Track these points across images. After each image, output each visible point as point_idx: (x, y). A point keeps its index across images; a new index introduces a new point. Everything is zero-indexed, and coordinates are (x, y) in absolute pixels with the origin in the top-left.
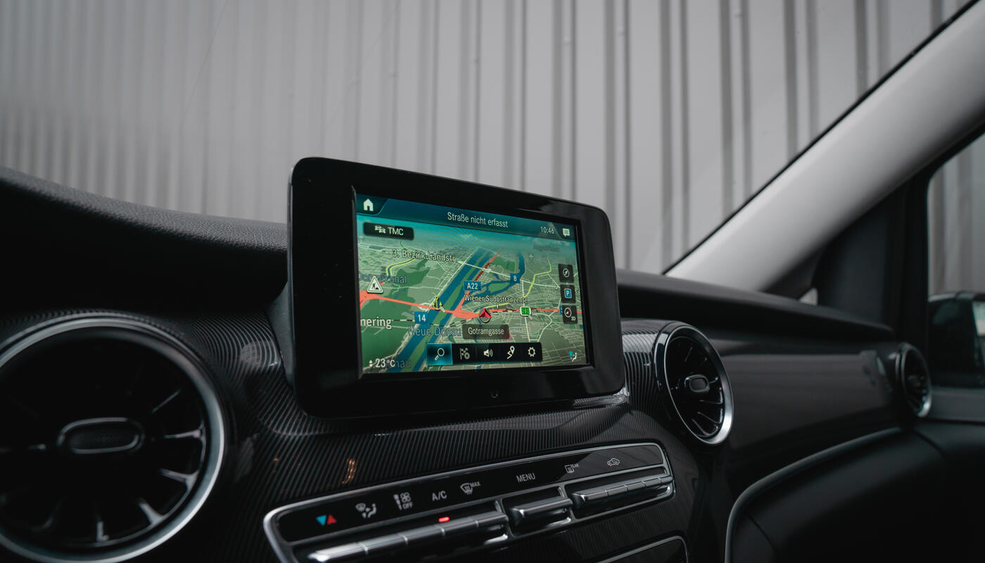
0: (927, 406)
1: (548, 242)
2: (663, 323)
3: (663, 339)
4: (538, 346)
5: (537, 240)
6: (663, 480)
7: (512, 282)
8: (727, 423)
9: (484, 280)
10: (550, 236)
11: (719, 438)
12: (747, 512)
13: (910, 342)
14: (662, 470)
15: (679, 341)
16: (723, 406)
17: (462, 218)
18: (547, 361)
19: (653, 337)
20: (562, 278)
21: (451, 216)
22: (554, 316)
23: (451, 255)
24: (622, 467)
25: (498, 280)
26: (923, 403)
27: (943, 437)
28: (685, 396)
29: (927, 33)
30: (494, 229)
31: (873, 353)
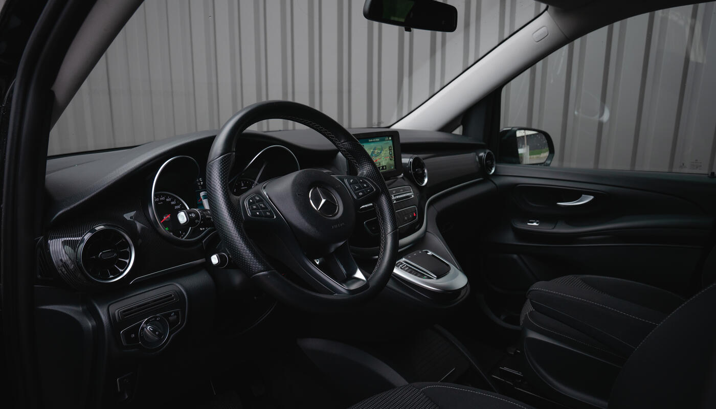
0: (493, 171)
1: (387, 142)
2: (411, 155)
3: (411, 160)
4: (385, 166)
5: (385, 142)
6: (411, 194)
7: (380, 153)
8: (426, 180)
9: (376, 153)
10: (387, 140)
11: (424, 184)
12: (431, 203)
13: (488, 149)
14: (411, 192)
15: (416, 160)
16: (425, 176)
17: (371, 140)
18: (387, 169)
19: (409, 159)
20: (390, 150)
21: (370, 141)
22: (388, 159)
23: (371, 149)
24: (404, 191)
25: (378, 153)
26: (492, 169)
27: (499, 181)
28: (416, 174)
29: (497, 44)
30: (376, 141)
31: (475, 154)
